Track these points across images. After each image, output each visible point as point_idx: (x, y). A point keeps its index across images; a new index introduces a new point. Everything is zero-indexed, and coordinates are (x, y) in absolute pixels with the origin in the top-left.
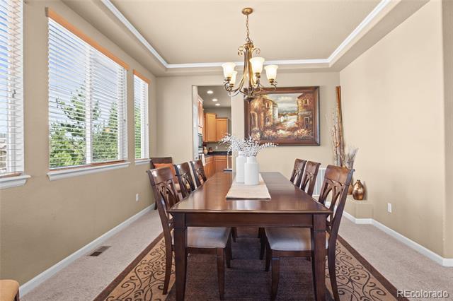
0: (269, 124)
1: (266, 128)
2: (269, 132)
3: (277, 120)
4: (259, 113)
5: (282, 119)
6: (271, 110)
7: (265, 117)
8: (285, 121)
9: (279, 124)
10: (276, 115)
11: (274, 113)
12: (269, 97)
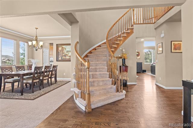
0: (64, 55)
1: (63, 56)
2: (64, 57)
3: (66, 53)
4: (61, 51)
5: (67, 53)
6: (64, 51)
7: (62, 53)
8: (68, 54)
9: (66, 55)
10: (66, 52)
11: (65, 51)
12: (64, 46)
